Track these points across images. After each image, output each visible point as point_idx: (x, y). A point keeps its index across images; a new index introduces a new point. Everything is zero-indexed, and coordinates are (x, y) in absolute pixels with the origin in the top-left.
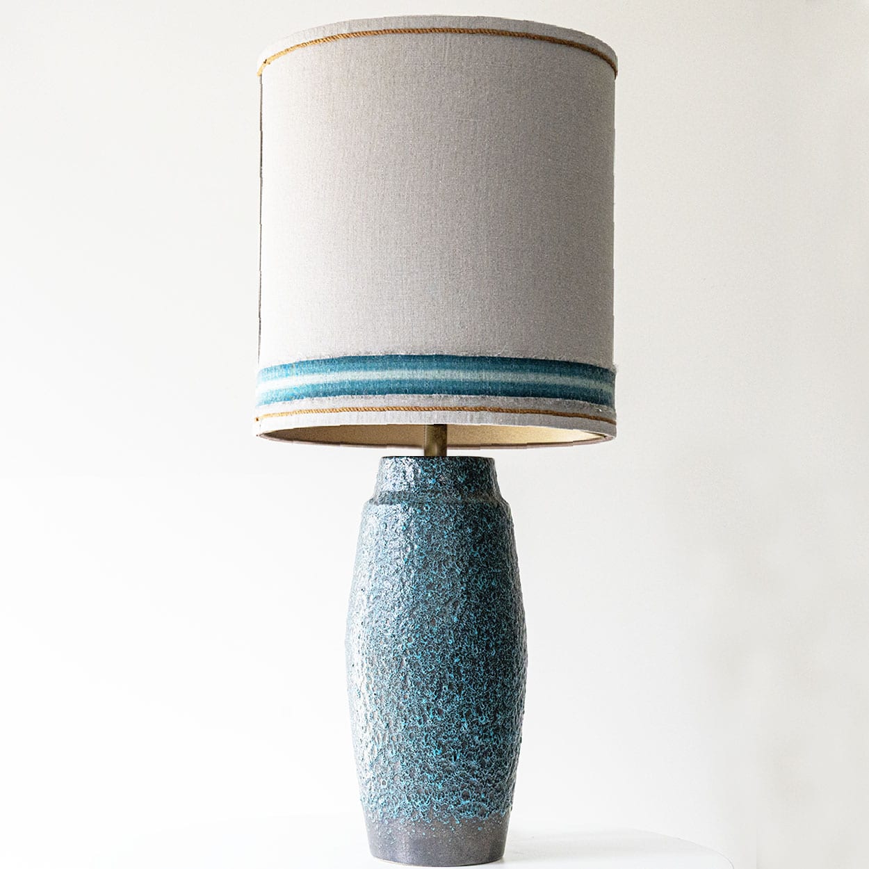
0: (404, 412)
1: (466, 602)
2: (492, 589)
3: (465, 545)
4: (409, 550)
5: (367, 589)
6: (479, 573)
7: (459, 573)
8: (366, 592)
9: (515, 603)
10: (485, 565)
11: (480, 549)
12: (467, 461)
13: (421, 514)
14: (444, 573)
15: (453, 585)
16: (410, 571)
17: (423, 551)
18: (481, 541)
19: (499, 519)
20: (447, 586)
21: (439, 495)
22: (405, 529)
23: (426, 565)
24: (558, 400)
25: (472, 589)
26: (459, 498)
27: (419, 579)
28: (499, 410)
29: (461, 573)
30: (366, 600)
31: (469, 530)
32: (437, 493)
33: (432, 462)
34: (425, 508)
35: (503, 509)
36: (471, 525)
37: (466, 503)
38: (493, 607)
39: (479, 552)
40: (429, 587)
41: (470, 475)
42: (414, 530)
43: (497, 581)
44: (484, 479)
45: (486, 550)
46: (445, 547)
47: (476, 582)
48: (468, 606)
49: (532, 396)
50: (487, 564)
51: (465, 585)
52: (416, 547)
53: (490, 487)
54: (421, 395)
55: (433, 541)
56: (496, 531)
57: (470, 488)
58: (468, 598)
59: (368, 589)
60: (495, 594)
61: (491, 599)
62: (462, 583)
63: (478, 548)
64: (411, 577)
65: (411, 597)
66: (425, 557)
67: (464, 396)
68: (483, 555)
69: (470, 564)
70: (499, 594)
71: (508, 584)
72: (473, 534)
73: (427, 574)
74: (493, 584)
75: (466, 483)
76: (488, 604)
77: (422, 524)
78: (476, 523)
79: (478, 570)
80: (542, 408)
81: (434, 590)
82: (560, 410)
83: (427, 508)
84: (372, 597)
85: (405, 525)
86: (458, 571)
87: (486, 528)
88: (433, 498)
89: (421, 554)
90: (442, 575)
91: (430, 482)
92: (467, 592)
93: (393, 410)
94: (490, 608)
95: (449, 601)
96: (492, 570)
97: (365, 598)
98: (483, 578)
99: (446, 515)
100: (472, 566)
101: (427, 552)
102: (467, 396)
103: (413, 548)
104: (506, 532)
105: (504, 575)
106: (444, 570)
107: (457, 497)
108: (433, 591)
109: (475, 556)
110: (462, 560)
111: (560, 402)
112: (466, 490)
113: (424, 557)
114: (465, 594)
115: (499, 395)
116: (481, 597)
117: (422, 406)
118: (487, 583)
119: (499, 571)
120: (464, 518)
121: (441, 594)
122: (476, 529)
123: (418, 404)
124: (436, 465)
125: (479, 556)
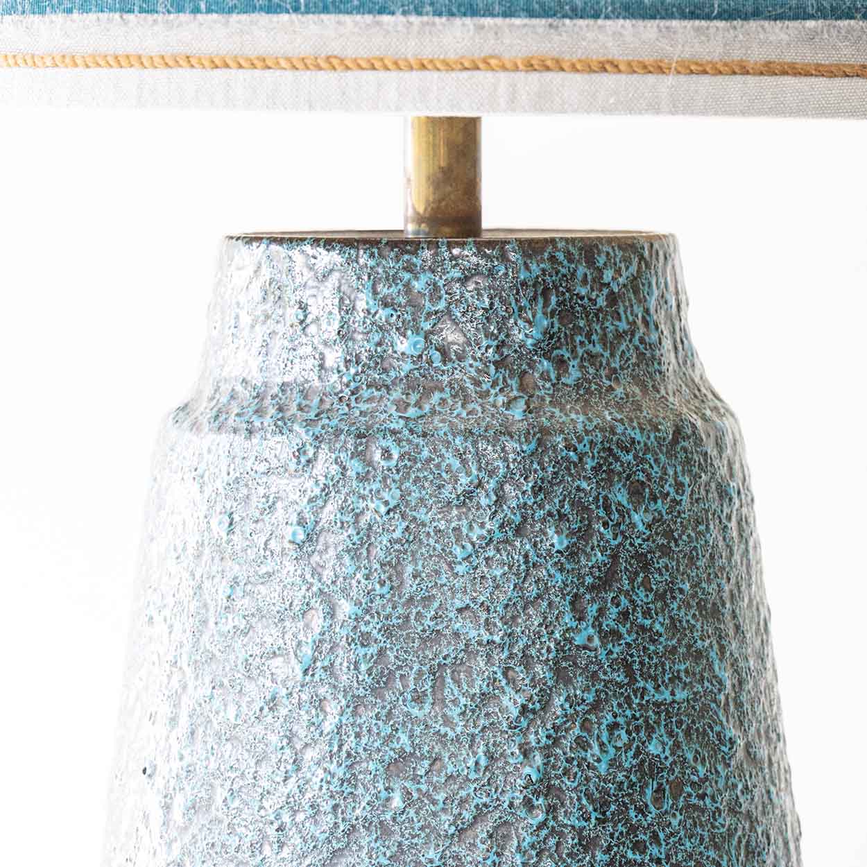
0: (289, 74)
1: (542, 825)
2: (648, 768)
3: (539, 597)
4: (317, 621)
5: (163, 769)
6: (596, 707)
7: (515, 712)
8: (159, 781)
9: (749, 815)
10: (620, 677)
11: (601, 611)
12: (553, 258)
13: (362, 478)
14: (454, 712)
15: (491, 757)
16: (319, 703)
17: (372, 627)
18: (605, 580)
19: (679, 486)
20: (468, 761)
21: (436, 397)
22: (301, 537)
23: (382, 681)
24: (810, 24)
25: (566, 772)
26: (517, 412)
27: (358, 735)
28: (606, 66)
29: (524, 710)
30: (157, 815)
31: (556, 540)
32: (427, 393)
33: (409, 268)
34: (377, 456)
35: (699, 441)
36: (562, 517)
37: (544, 431)
38: (655, 837)
39: (597, 624)
40: (399, 764)
41: (565, 313)
42: (338, 540)
43: (671, 734)
44: (623, 326)
45: (624, 615)
46: (460, 610)
47: (582, 744)
48: (552, 842)
49: (720, 17)
50: (630, 673)
51: (538, 759)
52: (346, 608)
53: (648, 357)
54: (347, 19)
55: (410, 587)
56: (669, 534)
57: (561, 363)
58: (551, 809)
59: (168, 769)
60: (660, 789)
61: (642, 811)
62: (526, 752)
63: (592, 610)
64: (328, 727)
65: (326, 807)
66: (381, 652)
67: (488, 21)
68: (611, 636)
69: (561, 675)
70: (677, 788)
71: (718, 747)
72: (572, 553)
73: (389, 714)
74: (653, 748)
75: (549, 345)
76: (633, 829)
77: (368, 516)
78: (587, 509)
79: (590, 697)
80: (757, 55)
81: (416, 779)
82: (822, 58)
83: (387, 454)
84: (179, 803)
85: (301, 522)
86: (510, 702)
87: (621, 526)
88: (412, 412)
89: (365, 640)
90: (447, 721)
91: (403, 345)
92: (545, 787)
93: (254, 66)
94: (639, 847)
95: (472, 825)
96: (653, 695)
97: (153, 803)
98: (613, 727)
99: (464, 480)
100: (568, 682)
101: (387, 631)
102: (499, 21)
103: (331, 614)
104: (715, 531)
105: (702, 708)
106: (455, 702)
107: (508, 405)
108: (408, 784)
109: (579, 640)
110: (526, 661)
111: (815, 33)
112: (545, 376)
113: (373, 650)
114: (537, 793)
115: (607, 17)
116: (602, 806)
117: (350, 53)
118: (628, 747)
119: (681, 695)
120: (537, 490)
121: (441, 797)
122: (585, 533)
123: (335, 48)
124: (424, 278)
125: (596, 642)
